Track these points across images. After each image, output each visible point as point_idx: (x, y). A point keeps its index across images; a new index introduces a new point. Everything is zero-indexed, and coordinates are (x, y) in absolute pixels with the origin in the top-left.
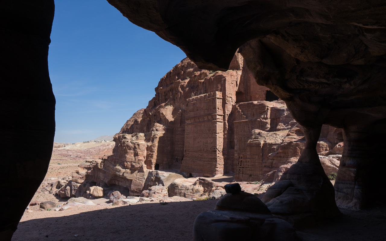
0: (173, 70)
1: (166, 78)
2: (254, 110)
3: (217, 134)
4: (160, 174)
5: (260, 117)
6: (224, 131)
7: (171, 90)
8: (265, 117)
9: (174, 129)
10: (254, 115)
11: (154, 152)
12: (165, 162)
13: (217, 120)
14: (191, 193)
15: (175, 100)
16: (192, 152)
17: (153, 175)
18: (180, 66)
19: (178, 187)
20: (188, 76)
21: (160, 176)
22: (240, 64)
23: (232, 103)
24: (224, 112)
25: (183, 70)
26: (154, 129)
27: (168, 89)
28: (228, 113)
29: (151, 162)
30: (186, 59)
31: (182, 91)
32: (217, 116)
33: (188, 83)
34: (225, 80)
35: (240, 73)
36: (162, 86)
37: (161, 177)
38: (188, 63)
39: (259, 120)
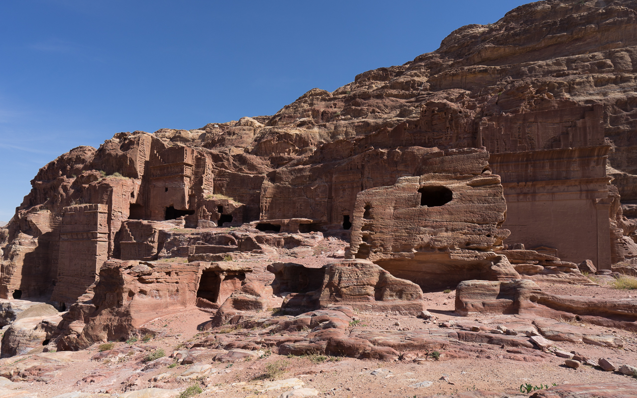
0: (58, 161)
1: (46, 170)
2: (142, 231)
3: (97, 257)
4: (14, 307)
5: (147, 239)
6: (108, 252)
7: (53, 188)
8: (152, 240)
9: (51, 242)
10: (142, 236)
11: (12, 274)
12: (33, 287)
13: (98, 239)
14: (27, 340)
15: (53, 203)
16: (67, 276)
17: (3, 309)
18: (66, 157)
19: (14, 332)
20: (74, 174)
21: (13, 310)
22: (138, 172)
23: (121, 219)
24: (110, 230)
25: (69, 165)
26: (17, 242)
27: (49, 185)
28: (114, 231)
29: (7, 288)
30: (76, 150)
31: (64, 194)
32: (98, 234)
33: (74, 183)
34: (112, 191)
35: (138, 182)
36: (42, 179)
37: (15, 311)
38: (77, 156)
39: (146, 243)
